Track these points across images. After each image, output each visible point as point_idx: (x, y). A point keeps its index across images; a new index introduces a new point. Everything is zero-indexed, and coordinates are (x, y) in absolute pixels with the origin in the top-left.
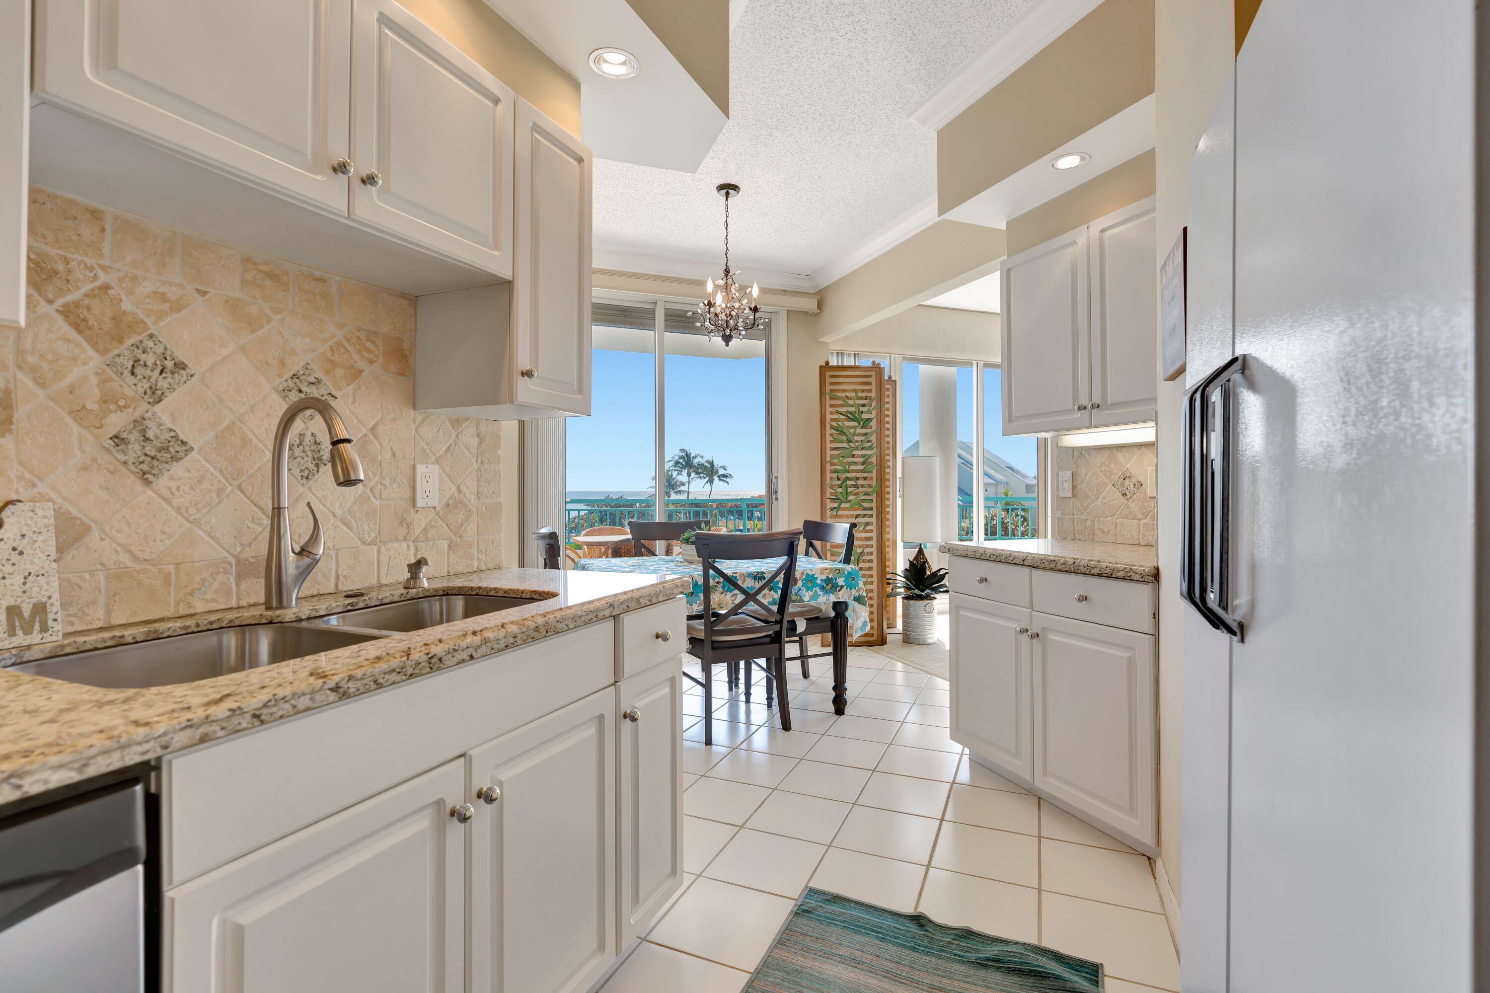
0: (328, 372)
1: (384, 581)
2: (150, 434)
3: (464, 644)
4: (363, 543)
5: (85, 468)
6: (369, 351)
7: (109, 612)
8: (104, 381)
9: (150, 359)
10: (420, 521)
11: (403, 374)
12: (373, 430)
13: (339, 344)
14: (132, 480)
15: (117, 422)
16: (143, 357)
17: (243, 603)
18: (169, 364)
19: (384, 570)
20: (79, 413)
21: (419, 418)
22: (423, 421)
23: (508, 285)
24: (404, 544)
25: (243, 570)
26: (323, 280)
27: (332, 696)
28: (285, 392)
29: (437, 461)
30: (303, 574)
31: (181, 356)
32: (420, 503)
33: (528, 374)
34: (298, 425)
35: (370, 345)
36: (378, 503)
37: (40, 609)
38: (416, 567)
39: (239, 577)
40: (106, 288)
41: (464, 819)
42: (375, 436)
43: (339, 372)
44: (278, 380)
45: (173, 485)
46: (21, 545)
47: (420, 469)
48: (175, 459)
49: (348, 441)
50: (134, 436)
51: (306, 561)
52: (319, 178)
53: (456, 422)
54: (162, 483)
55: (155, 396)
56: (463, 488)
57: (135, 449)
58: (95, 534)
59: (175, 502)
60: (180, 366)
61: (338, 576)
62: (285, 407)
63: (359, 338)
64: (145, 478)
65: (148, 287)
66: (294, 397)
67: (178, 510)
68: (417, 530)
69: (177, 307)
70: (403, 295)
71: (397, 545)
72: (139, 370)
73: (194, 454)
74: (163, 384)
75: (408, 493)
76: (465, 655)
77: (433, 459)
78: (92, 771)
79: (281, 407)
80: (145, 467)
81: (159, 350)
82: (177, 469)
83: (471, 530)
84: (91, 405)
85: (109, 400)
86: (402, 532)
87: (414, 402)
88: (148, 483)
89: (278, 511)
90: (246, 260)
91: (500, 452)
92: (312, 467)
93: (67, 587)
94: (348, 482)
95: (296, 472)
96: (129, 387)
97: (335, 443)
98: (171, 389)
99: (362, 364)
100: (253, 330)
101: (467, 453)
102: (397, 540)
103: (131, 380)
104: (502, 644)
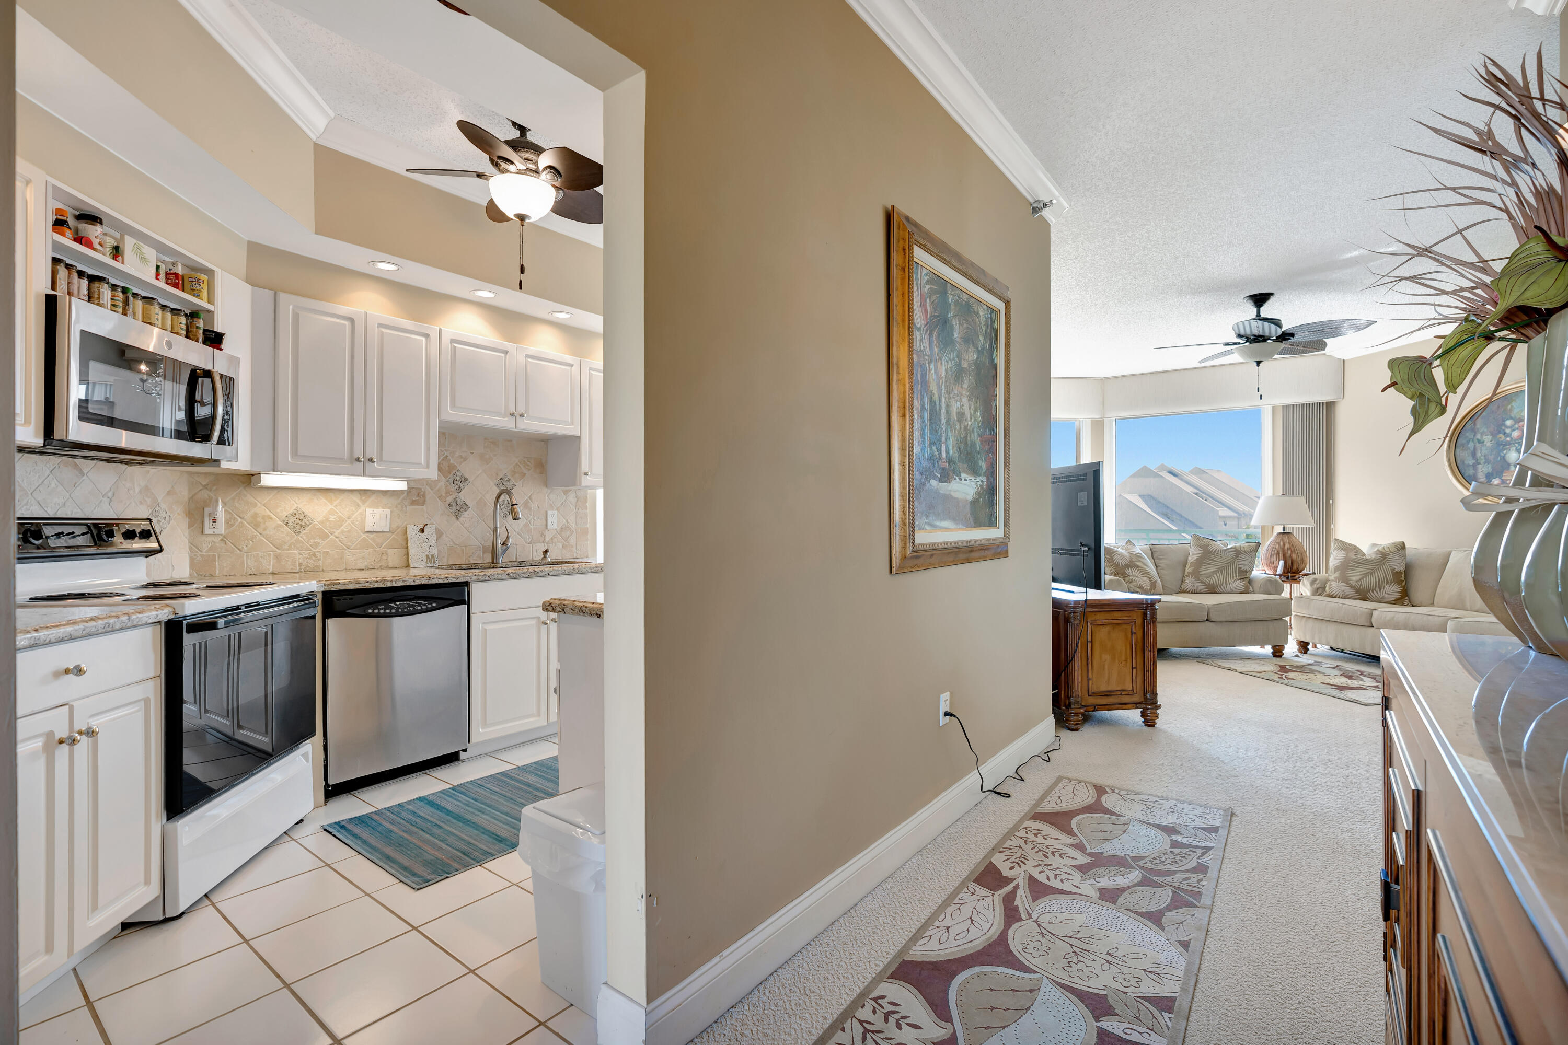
0: (513, 476)
1: (534, 559)
2: (458, 503)
3: (546, 570)
4: (526, 543)
5: (442, 514)
6: (528, 466)
7: (448, 561)
8: (446, 487)
9: (458, 478)
10: (549, 535)
11: (541, 473)
12: (530, 497)
13: (517, 464)
14: (454, 518)
15: (450, 499)
16: (456, 478)
17: (485, 562)
18: (463, 479)
19: (534, 554)
20: (440, 497)
21: (549, 491)
22: (550, 493)
23: (578, 438)
24: (543, 544)
25: (485, 551)
26: (511, 441)
27: (507, 577)
28: (498, 485)
29: (557, 509)
30: (504, 551)
31: (467, 476)
32: (549, 527)
33: (586, 474)
34: (502, 497)
35: (528, 463)
36: (532, 527)
37: (433, 556)
38: (546, 552)
39: (484, 553)
40: (447, 456)
41: (546, 624)
42: (531, 500)
43: (517, 475)
44: (496, 481)
45: (464, 519)
46: (429, 537)
47: (549, 513)
48: (465, 511)
49: (517, 504)
50: (454, 504)
51: (505, 547)
52: (506, 419)
53: (566, 492)
54: (461, 519)
55: (459, 490)
56: (569, 521)
57: (454, 508)
58: (444, 535)
59: (465, 525)
60: (466, 479)
61: (517, 555)
62: (498, 491)
63: (524, 461)
64: (457, 517)
65: (457, 454)
66: (502, 487)
67: (466, 528)
68: (548, 538)
69: (465, 460)
70: (542, 441)
71: (540, 544)
72: (455, 482)
73: (470, 509)
74: (461, 486)
75: (545, 523)
76: (546, 573)
77: (555, 508)
78: (459, 581)
79: (497, 491)
80: (457, 514)
81: (460, 475)
82: (465, 514)
83: (573, 540)
84: (443, 495)
85: (448, 493)
86: (542, 539)
87: (546, 484)
88: (457, 519)
89: (495, 528)
90: (486, 439)
91: (587, 504)
92: (507, 512)
93: (439, 551)
94: (516, 519)
95: (502, 515)
96: (453, 488)
97: (512, 505)
98: (464, 487)
99: (525, 471)
100: (488, 464)
101: (571, 506)
102: (540, 542)
103: (453, 485)
104: (560, 572)
